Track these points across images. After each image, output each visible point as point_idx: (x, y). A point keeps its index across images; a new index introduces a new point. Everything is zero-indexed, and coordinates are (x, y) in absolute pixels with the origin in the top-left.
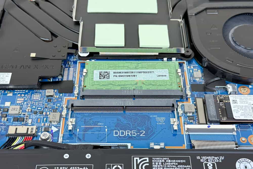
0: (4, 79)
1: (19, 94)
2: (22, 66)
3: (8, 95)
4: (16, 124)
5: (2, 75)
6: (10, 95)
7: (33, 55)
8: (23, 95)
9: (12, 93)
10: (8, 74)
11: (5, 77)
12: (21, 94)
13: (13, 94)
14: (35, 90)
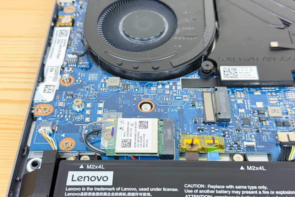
0: (249, 74)
1: (268, 92)
2: (264, 58)
3: (256, 93)
4: (282, 129)
5: (245, 69)
6: (258, 93)
7: (274, 44)
8: (274, 94)
9: (259, 91)
10: (252, 68)
11: (248, 71)
12: (271, 92)
13: (262, 93)
14: (286, 88)
